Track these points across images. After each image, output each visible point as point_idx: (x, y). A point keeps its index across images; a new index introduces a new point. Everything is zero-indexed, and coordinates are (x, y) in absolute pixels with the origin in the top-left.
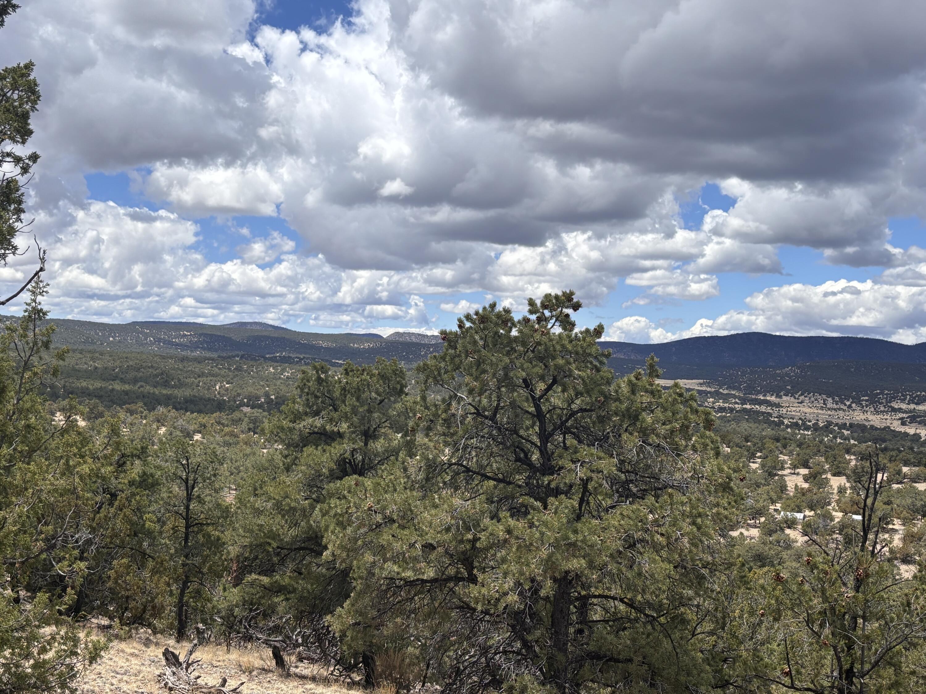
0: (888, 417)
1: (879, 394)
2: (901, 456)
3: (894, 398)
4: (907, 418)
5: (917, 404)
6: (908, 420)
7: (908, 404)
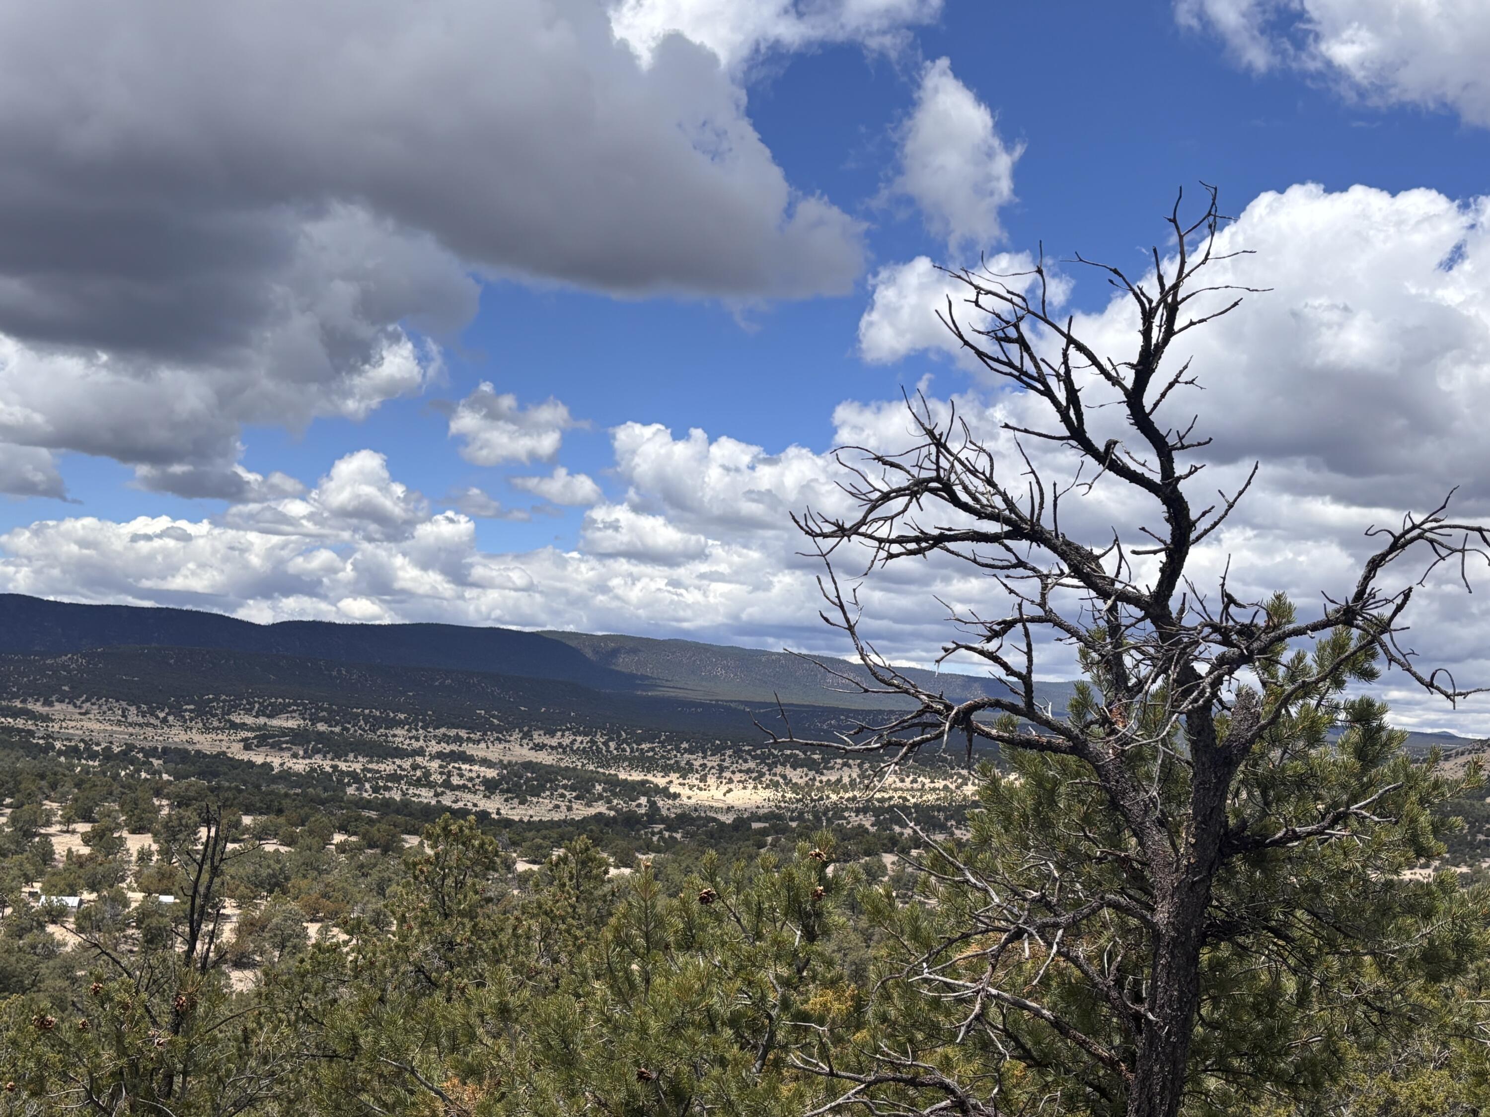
0: (224, 738)
1: (212, 701)
2: (241, 799)
3: (234, 707)
4: (254, 738)
5: (270, 716)
6: (255, 741)
7: (256, 717)
